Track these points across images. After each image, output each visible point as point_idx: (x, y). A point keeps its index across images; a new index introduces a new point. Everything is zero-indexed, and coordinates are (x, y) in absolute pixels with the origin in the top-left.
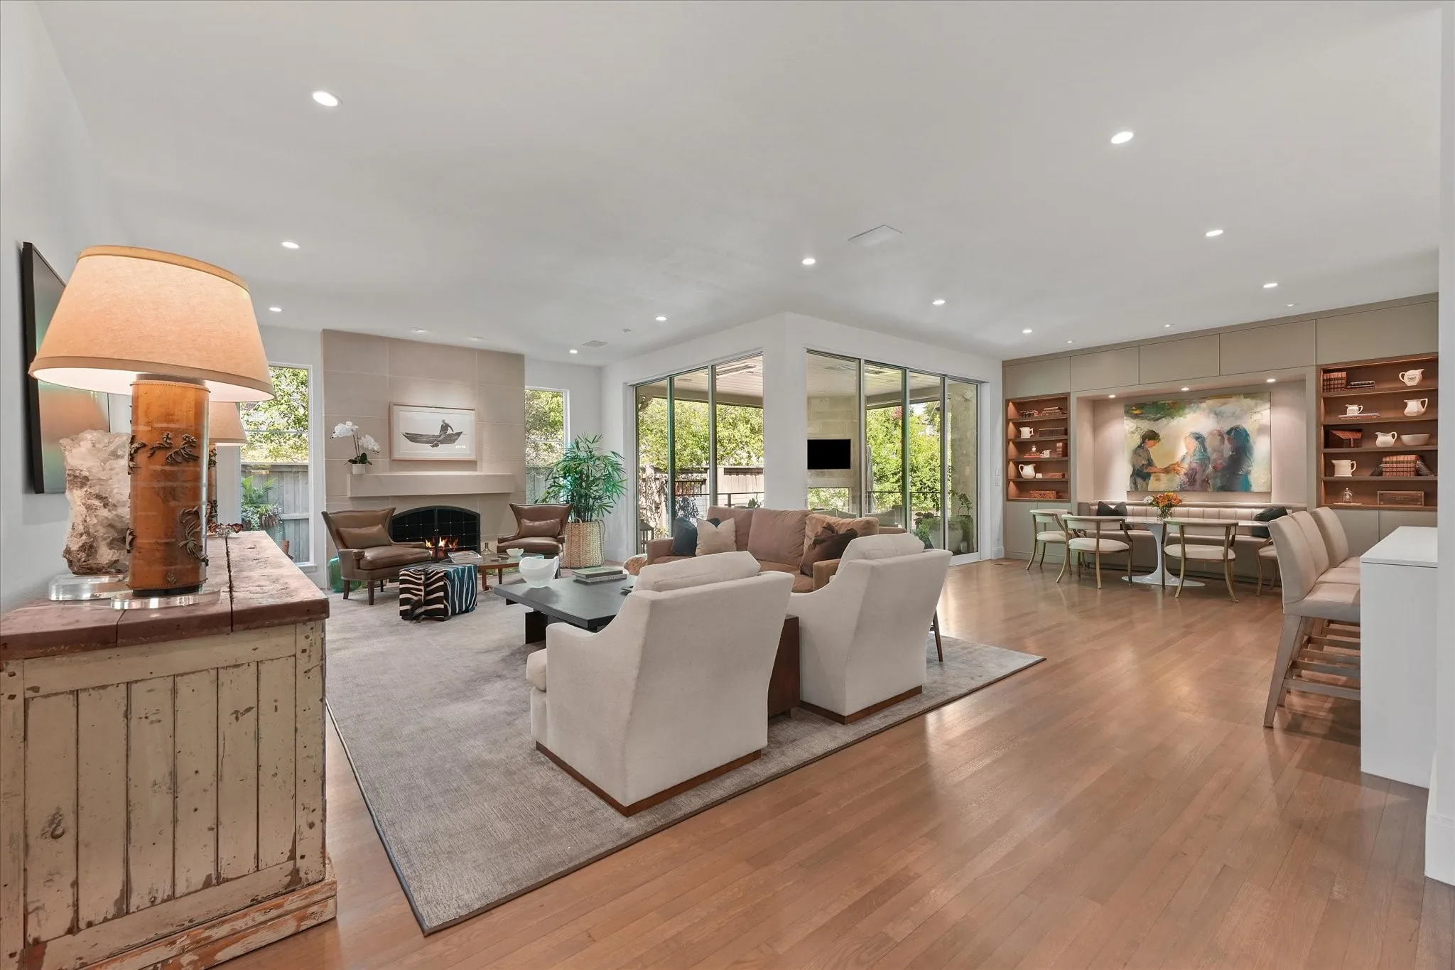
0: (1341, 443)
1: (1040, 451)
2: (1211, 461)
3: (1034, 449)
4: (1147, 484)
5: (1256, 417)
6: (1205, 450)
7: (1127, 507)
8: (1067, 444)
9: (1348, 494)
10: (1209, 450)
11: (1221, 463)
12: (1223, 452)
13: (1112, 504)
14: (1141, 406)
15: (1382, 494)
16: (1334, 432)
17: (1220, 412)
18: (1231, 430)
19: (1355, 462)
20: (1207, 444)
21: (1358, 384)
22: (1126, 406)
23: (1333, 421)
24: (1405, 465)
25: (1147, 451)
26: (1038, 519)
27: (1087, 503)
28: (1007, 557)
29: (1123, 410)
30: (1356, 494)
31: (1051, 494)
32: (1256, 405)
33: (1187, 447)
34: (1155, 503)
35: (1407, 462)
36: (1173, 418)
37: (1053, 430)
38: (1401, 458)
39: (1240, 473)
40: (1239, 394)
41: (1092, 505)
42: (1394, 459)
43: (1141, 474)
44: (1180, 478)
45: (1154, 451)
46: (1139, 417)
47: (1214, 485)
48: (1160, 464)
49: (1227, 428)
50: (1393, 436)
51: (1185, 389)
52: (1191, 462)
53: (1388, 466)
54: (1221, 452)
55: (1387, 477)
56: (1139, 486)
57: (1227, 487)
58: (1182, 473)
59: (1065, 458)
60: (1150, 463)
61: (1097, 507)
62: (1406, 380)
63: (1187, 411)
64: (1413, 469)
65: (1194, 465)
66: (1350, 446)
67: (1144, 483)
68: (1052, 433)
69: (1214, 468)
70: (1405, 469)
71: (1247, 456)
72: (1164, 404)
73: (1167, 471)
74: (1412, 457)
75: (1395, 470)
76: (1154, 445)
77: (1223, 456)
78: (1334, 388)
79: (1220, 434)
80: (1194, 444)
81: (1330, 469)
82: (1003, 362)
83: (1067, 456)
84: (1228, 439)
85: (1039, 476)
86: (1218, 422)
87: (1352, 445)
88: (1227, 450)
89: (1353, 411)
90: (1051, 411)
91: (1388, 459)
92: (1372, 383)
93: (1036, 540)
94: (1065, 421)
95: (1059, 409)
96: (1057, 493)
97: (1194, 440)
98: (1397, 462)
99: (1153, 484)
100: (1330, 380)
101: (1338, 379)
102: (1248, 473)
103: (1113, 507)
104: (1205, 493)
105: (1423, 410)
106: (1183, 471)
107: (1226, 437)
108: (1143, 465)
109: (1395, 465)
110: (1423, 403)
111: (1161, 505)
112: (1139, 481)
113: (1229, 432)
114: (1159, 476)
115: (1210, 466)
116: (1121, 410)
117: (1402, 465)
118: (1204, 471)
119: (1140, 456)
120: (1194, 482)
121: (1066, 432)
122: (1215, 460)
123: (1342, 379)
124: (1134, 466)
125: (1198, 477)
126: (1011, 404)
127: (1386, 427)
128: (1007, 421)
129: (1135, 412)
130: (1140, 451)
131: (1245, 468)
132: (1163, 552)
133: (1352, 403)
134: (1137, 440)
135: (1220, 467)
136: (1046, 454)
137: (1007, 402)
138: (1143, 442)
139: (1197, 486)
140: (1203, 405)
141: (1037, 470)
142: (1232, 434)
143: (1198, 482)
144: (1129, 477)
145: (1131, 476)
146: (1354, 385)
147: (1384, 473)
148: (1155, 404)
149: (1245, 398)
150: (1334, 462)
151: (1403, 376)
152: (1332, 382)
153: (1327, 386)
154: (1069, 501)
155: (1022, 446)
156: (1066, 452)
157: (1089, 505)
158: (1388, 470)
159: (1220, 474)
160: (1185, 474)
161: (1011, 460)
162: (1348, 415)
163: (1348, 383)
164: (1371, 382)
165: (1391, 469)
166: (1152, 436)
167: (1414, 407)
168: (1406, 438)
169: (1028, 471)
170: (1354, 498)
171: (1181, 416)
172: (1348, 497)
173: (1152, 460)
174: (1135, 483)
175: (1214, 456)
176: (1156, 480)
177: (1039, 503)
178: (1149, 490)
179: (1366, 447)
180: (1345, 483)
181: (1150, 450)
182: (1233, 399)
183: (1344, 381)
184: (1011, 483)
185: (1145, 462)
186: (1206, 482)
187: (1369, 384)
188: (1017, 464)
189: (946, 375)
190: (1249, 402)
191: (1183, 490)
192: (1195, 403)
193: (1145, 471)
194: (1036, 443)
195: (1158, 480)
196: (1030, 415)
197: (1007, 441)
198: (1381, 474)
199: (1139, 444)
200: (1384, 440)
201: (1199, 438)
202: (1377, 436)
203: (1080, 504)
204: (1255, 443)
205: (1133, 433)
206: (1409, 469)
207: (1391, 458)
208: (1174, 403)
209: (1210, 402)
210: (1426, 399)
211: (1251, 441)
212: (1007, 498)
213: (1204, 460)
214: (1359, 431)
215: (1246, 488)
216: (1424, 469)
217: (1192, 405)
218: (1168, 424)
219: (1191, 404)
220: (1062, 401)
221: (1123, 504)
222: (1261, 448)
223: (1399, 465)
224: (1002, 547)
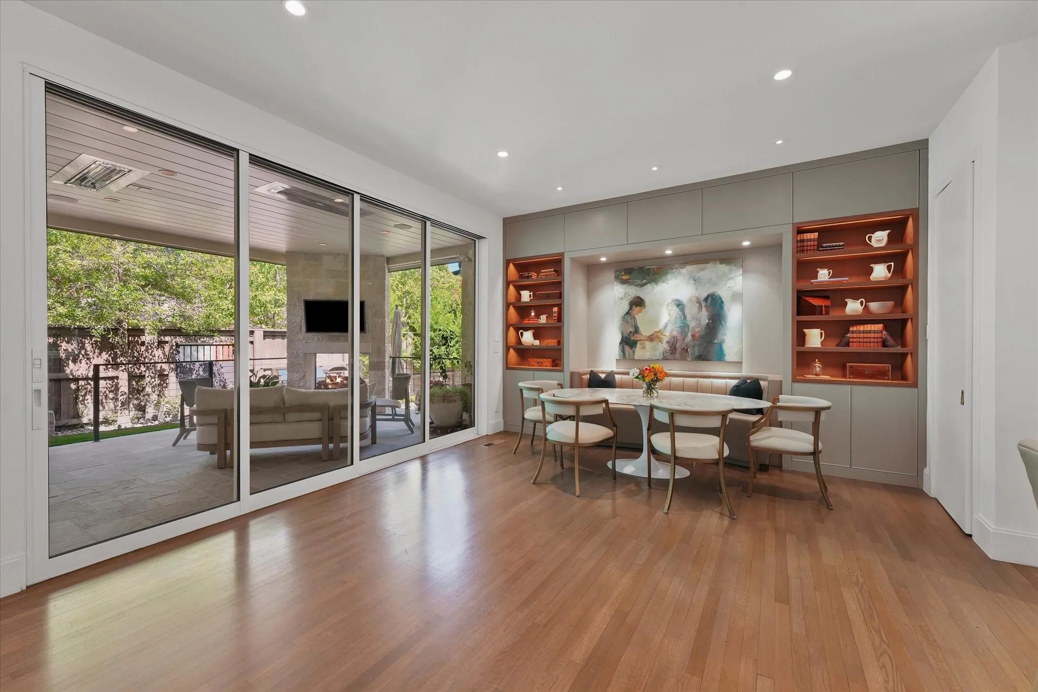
0: (813, 310)
1: (538, 316)
2: (690, 328)
3: (533, 314)
4: (634, 352)
5: (730, 283)
6: (685, 318)
7: (616, 376)
8: (561, 308)
9: (818, 367)
10: (689, 318)
11: (699, 332)
12: (700, 320)
13: (603, 373)
14: (629, 271)
15: (851, 367)
16: (807, 299)
17: (698, 278)
18: (708, 296)
19: (823, 331)
20: (687, 312)
21: (829, 246)
22: (617, 271)
23: (805, 286)
24: (872, 335)
25: (634, 318)
26: (526, 394)
27: (579, 373)
28: (505, 430)
29: (613, 276)
30: (826, 366)
31: (547, 362)
32: (730, 271)
33: (669, 314)
34: (642, 376)
35: (874, 332)
36: (656, 284)
37: (549, 294)
38: (869, 327)
39: (716, 341)
40: (715, 260)
41: (584, 374)
42: (861, 328)
43: (628, 342)
44: (663, 346)
45: (641, 317)
46: (627, 283)
47: (692, 354)
48: (645, 331)
49: (705, 295)
50: (862, 303)
51: (669, 252)
52: (672, 330)
53: (855, 335)
54: (698, 320)
55: (854, 348)
56: (627, 354)
57: (702, 357)
58: (665, 341)
59: (559, 324)
60: (637, 331)
61: (588, 376)
62: (874, 244)
63: (669, 276)
64: (880, 340)
65: (675, 333)
66: (821, 314)
67: (631, 351)
68: (548, 297)
69: (693, 336)
70: (872, 340)
71: (722, 324)
72: (650, 269)
73: (651, 338)
74: (879, 327)
75: (862, 340)
76: (640, 312)
77: (700, 324)
78: (807, 250)
79: (699, 302)
80: (675, 311)
81: (800, 338)
82: (505, 220)
83: (561, 321)
84: (706, 306)
85: (537, 343)
86: (697, 289)
87: (824, 313)
88: (704, 317)
89: (824, 275)
90: (547, 274)
91: (855, 329)
92: (843, 245)
93: (523, 419)
94: (559, 284)
95: (555, 271)
96: (553, 361)
97: (675, 307)
98: (864, 332)
99: (639, 353)
100: (803, 241)
101: (810, 240)
102: (723, 341)
103: (603, 376)
104: (684, 362)
105: (890, 275)
106: (665, 339)
107: (703, 304)
108: (631, 332)
109: (862, 335)
110: (889, 268)
111: (647, 380)
112: (627, 348)
113: (706, 299)
114: (644, 344)
115: (689, 335)
116: (611, 275)
117: (869, 335)
118: (684, 339)
119: (628, 323)
120: (676, 351)
121: (560, 296)
122: (693, 329)
123: (814, 240)
124: (622, 333)
125: (678, 345)
126: (511, 265)
127: (855, 294)
128: (507, 283)
129: (624, 277)
130: (628, 317)
131: (720, 337)
132: (649, 441)
133: (822, 267)
134: (625, 307)
135: (698, 335)
136: (543, 319)
137: (507, 263)
138: (631, 308)
139: (678, 355)
140: (684, 271)
141: (536, 337)
142: (709, 301)
143: (679, 350)
144: (619, 344)
145: (620, 344)
146: (826, 247)
147: (851, 344)
148: (641, 269)
149: (721, 263)
150: (805, 330)
151: (870, 238)
152: (805, 244)
153: (800, 247)
154: (562, 371)
155: (523, 310)
156: (560, 319)
157: (581, 375)
158: (855, 340)
159: (697, 343)
160: (668, 342)
161: (511, 325)
162: (819, 280)
163: (819, 246)
164: (841, 244)
165: (858, 340)
166: (638, 303)
167: (880, 272)
168: (874, 306)
169: (528, 338)
170: (824, 370)
171: (663, 282)
172: (818, 369)
173: (638, 327)
174: (623, 351)
175: (692, 324)
176: (642, 348)
177: (536, 373)
178: (636, 358)
179: (835, 315)
180: (814, 354)
181: (637, 317)
182: (709, 265)
183: (816, 243)
184: (512, 351)
185: (632, 330)
186: (685, 350)
187: (840, 246)
188: (517, 329)
189: (429, 219)
190: (723, 268)
191: (665, 359)
192: (676, 268)
193: (632, 339)
194: (535, 308)
195: (643, 348)
196: (528, 277)
197: (507, 305)
198: (847, 345)
199: (627, 311)
200: (854, 307)
201: (679, 305)
202: (846, 304)
203: (572, 374)
204: (729, 311)
205: (622, 299)
206: (876, 340)
207: (858, 327)
208: (658, 268)
209: (690, 268)
210: (892, 263)
211: (725, 308)
212: (507, 367)
213: (684, 328)
214: (827, 298)
215: (720, 357)
216: (890, 341)
217: (674, 271)
218: (653, 289)
219: (672, 269)
220: (556, 263)
221: (611, 374)
222: (734, 315)
223: (866, 335)
224: (501, 420)
